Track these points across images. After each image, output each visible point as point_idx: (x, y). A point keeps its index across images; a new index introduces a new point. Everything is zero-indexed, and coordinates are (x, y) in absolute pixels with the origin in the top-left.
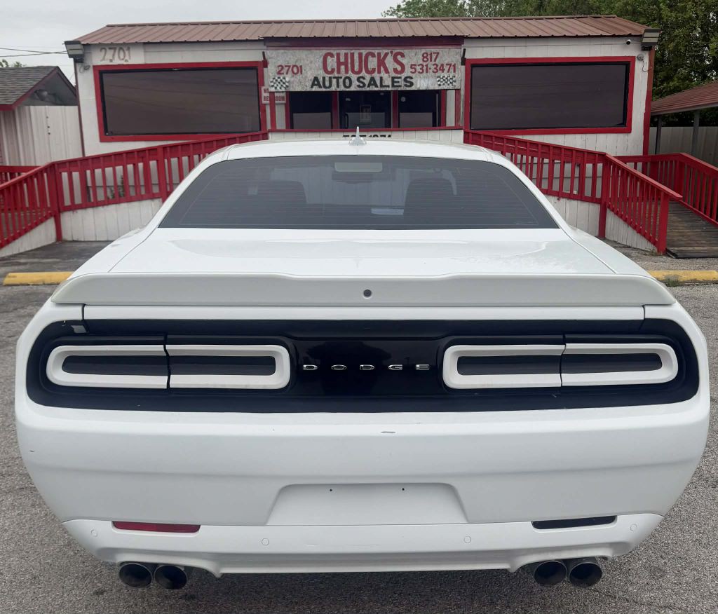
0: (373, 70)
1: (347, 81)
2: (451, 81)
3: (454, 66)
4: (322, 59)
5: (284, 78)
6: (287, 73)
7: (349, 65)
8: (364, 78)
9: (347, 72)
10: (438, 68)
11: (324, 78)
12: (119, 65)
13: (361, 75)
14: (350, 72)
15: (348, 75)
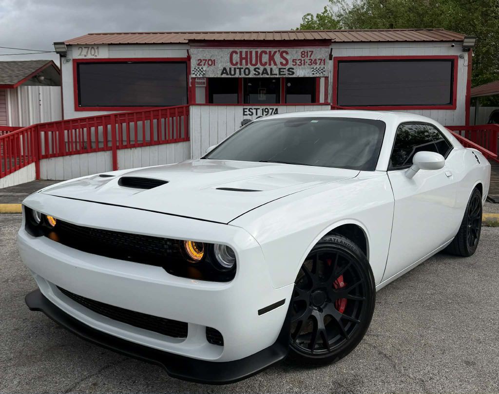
0: (266, 63)
1: (247, 70)
2: (322, 71)
3: (324, 60)
4: (229, 55)
5: (202, 68)
6: (204, 65)
7: (249, 60)
8: (259, 69)
9: (247, 64)
10: (312, 62)
11: (230, 69)
12: (91, 59)
13: (257, 66)
14: (249, 64)
15: (247, 67)
